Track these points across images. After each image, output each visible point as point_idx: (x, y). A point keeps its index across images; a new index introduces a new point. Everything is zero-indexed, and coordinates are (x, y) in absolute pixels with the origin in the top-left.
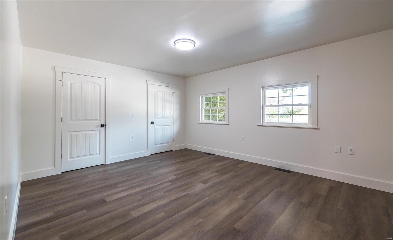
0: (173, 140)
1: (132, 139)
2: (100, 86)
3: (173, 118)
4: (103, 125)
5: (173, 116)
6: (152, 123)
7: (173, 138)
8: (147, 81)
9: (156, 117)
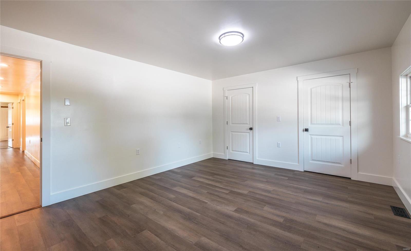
0: (350, 161)
1: (278, 146)
2: (249, 95)
3: (350, 125)
4: (251, 129)
5: (350, 122)
6: (307, 130)
7: (350, 159)
8: (297, 77)
9: (313, 123)
